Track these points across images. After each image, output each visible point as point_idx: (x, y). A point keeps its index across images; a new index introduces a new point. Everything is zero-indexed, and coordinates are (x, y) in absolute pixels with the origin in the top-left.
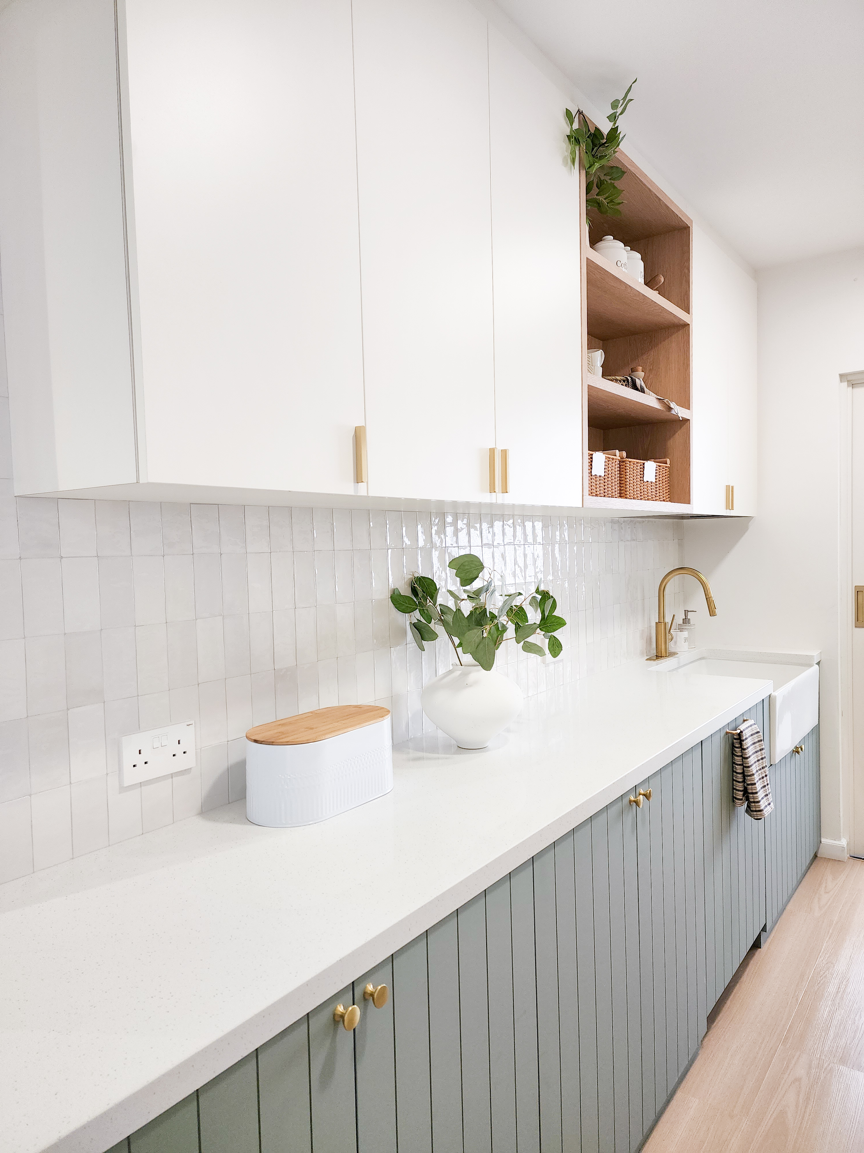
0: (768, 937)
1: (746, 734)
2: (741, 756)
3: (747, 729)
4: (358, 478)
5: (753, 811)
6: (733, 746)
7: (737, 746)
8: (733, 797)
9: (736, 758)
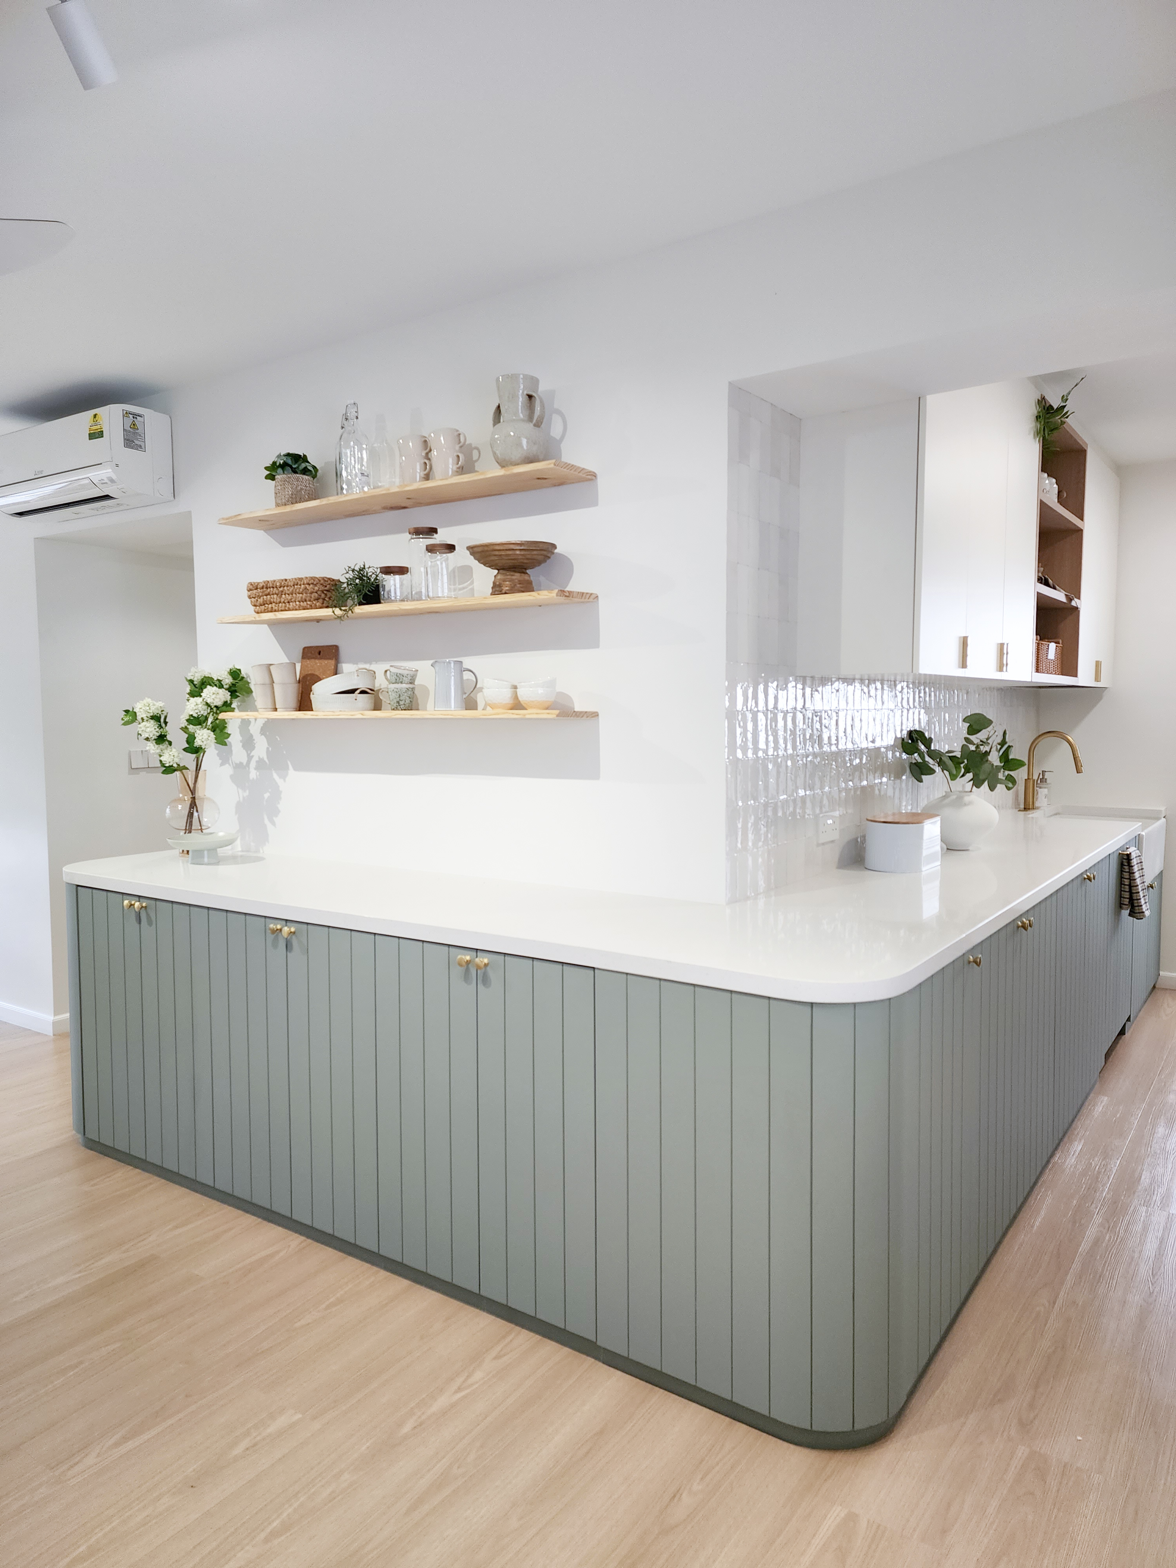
0: (1132, 1025)
1: (1133, 855)
2: (1129, 872)
3: (1133, 851)
4: (964, 665)
5: (1135, 913)
6: (1122, 865)
7: (1126, 864)
8: (1121, 904)
9: (1124, 873)
